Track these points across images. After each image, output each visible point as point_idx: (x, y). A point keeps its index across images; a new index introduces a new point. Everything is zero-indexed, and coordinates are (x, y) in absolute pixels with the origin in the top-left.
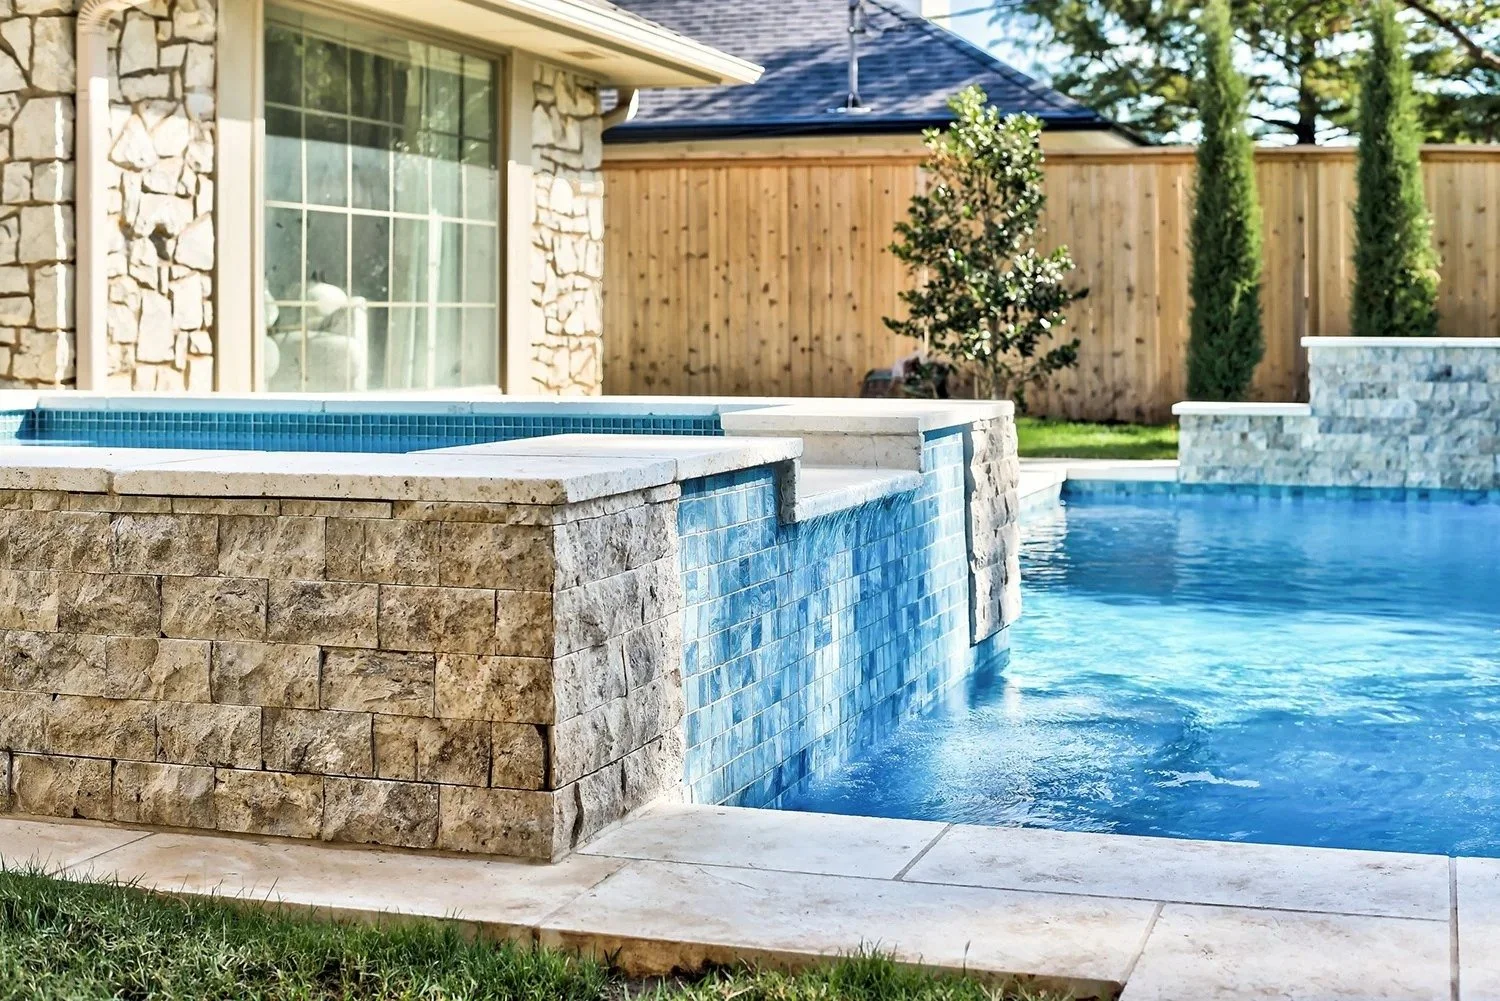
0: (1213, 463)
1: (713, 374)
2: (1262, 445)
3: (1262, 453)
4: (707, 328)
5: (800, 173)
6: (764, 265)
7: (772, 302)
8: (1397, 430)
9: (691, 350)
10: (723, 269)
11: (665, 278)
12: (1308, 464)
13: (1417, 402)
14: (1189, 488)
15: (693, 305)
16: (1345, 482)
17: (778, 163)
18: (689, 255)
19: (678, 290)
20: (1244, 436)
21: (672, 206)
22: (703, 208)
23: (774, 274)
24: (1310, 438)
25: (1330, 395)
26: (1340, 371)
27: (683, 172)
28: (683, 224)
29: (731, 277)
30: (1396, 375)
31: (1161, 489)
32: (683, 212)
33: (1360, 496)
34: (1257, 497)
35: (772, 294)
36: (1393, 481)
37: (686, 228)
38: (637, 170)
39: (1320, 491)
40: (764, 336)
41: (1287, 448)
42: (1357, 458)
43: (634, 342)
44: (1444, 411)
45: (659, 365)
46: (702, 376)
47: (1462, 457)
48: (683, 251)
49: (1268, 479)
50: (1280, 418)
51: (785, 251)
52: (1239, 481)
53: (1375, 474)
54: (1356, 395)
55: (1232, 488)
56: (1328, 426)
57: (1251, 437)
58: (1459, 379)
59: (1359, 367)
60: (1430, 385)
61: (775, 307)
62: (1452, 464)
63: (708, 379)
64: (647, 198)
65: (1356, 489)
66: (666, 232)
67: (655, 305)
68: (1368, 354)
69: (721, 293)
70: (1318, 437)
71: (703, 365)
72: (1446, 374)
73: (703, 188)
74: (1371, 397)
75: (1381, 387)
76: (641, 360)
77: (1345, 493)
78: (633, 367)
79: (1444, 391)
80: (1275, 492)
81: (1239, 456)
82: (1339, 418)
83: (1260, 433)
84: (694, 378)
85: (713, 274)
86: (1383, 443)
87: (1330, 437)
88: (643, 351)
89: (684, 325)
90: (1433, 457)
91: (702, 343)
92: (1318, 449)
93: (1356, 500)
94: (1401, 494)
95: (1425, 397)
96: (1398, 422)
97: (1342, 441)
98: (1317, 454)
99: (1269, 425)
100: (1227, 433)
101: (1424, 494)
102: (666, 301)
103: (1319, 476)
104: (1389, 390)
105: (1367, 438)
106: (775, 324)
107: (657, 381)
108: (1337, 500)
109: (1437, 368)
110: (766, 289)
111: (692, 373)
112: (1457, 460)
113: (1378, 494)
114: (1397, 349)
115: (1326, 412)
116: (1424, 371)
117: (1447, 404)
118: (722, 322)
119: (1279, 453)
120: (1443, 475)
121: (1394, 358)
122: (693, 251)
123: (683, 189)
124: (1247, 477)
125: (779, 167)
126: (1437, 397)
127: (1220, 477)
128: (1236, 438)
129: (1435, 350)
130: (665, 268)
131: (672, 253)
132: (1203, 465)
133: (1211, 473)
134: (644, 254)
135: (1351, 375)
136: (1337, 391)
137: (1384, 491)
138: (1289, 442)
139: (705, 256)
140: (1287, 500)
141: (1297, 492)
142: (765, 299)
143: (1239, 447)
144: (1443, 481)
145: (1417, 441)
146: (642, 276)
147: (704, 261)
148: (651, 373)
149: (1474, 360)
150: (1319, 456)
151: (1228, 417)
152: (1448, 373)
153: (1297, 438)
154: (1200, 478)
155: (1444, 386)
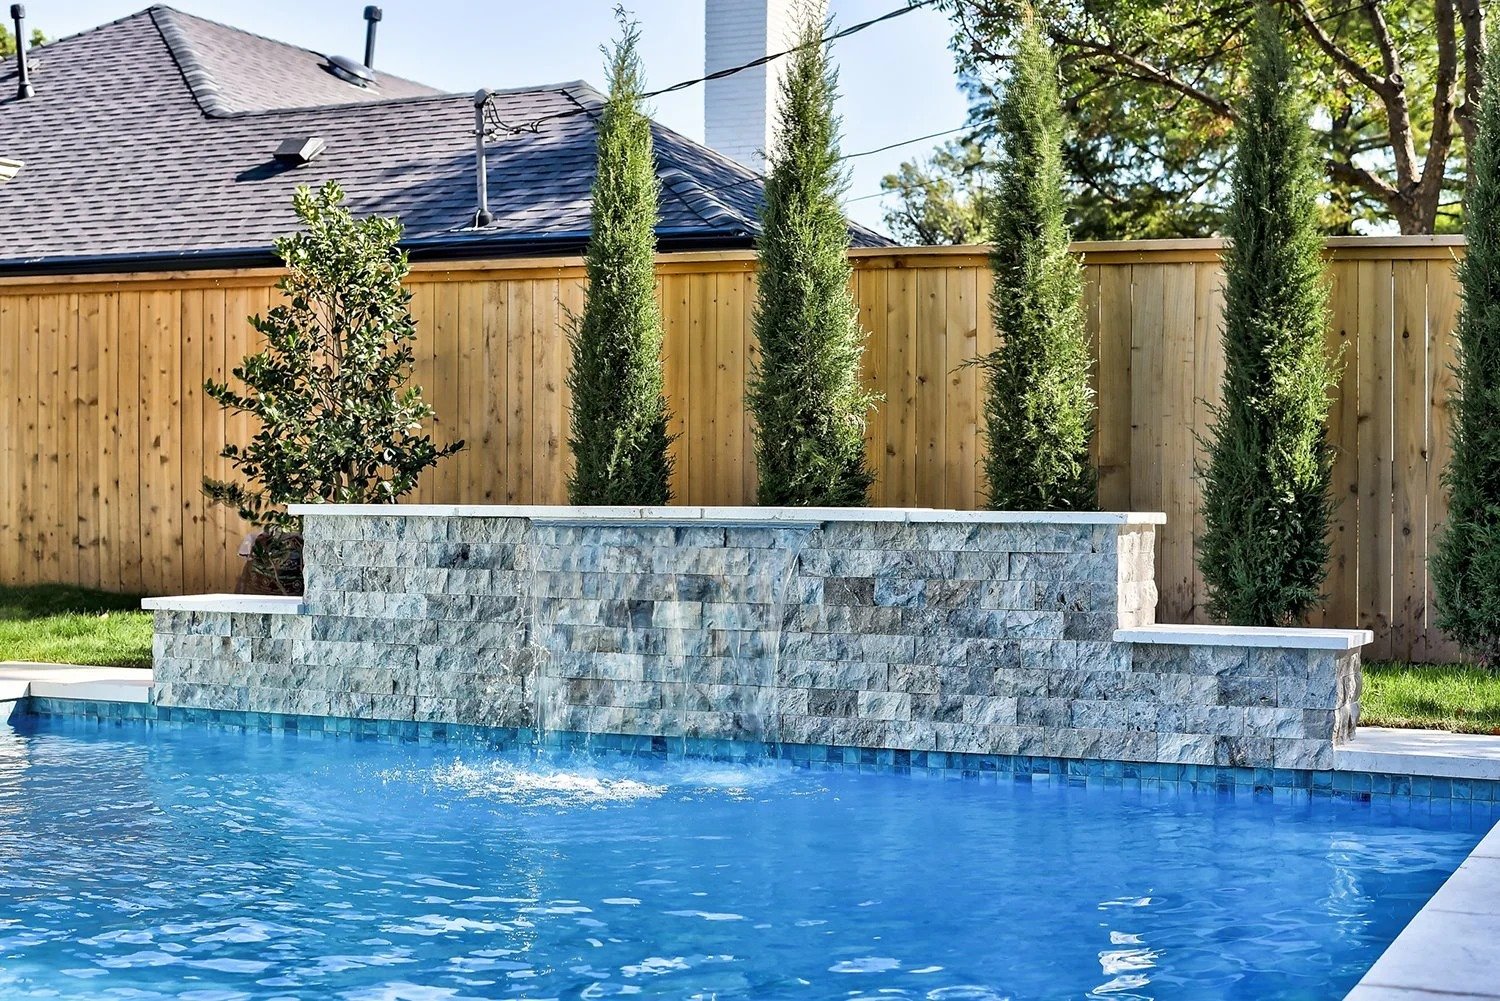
0: (192, 679)
1: (102, 548)
2: (246, 656)
3: (245, 666)
4: (96, 491)
5: (194, 298)
6: (154, 414)
7: (163, 460)
8: (404, 637)
9: (80, 519)
10: (113, 417)
11: (54, 429)
12: (299, 683)
13: (429, 597)
14: (166, 713)
15: (82, 463)
16: (341, 711)
17: (170, 286)
18: (78, 401)
19: (67, 445)
20: (226, 642)
21: (62, 340)
22: (93, 343)
23: (165, 425)
24: (301, 644)
25: (326, 586)
26: (336, 550)
27: (74, 298)
28: (74, 365)
29: (121, 428)
30: (401, 558)
31: (136, 715)
32: (73, 347)
33: (364, 732)
34: (244, 729)
35: (163, 451)
36: (400, 712)
37: (76, 368)
38: (28, 297)
39: (317, 722)
40: (155, 502)
41: (275, 659)
42: (357, 676)
43: (22, 508)
44: (460, 610)
45: (48, 536)
46: (92, 550)
47: (482, 678)
48: (73, 397)
49: (251, 703)
50: (267, 617)
51: (177, 397)
52: (221, 705)
53: (378, 699)
54: (355, 587)
55: (216, 715)
56: (323, 633)
57: (234, 644)
58: (481, 564)
59: (358, 545)
60: (445, 571)
61: (166, 465)
62: (469, 688)
63: (97, 554)
64: (37, 331)
65: (357, 721)
66: (56, 373)
67: (44, 461)
68: (368, 525)
69: (111, 449)
70: (311, 645)
71: (92, 537)
72: (462, 557)
73: (94, 317)
74: (374, 589)
75: (385, 574)
76: (30, 531)
77: (346, 726)
78: (21, 539)
79: (460, 584)
80: (264, 721)
81: (221, 671)
82: (336, 618)
83: (243, 639)
84: (83, 552)
85: (102, 423)
86: (388, 655)
87: (326, 645)
88: (32, 519)
89: (72, 488)
90: (448, 678)
91: (91, 510)
92: (311, 662)
93: (359, 738)
94: (410, 730)
95: (436, 590)
96: (405, 625)
97: (341, 650)
98: (310, 669)
99: (253, 628)
100: (206, 637)
101: (440, 731)
102: (55, 458)
103: (312, 702)
104: (395, 579)
105: (368, 646)
106: (167, 487)
107: (46, 556)
108: (337, 737)
109: (452, 550)
110: (157, 443)
111: (80, 547)
112: (476, 682)
113: (384, 730)
114: (404, 519)
115: (321, 611)
116: (435, 551)
117: (463, 601)
118: (112, 484)
119: (265, 668)
120: (459, 703)
121: (400, 533)
122: (83, 397)
123: (74, 319)
124: (231, 699)
125: (172, 291)
126: (453, 591)
127: (199, 700)
128: (217, 642)
129: (449, 521)
130: (55, 418)
131: (61, 396)
132: (179, 681)
133: (188, 693)
134: (34, 398)
135: (349, 556)
136: (333, 580)
137: (393, 726)
138: (277, 652)
139: (94, 402)
140: (278, 734)
141: (290, 723)
142: (155, 456)
143: (221, 657)
144: (459, 714)
145: (428, 653)
146: (31, 427)
147: (92, 407)
148: (39, 547)
149: (496, 537)
150: (313, 672)
151: (208, 614)
152: (465, 555)
153: (287, 646)
154: (176, 699)
155: (460, 574)
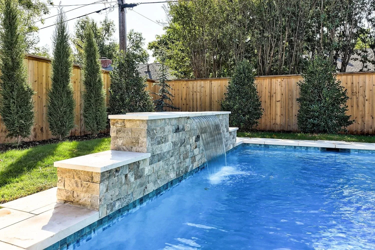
0: (115, 199)
2: (132, 179)
3: (133, 183)
12: (147, 183)
13: (172, 142)
16: (155, 187)
20: (126, 176)
24: (147, 168)
25: (152, 145)
26: (155, 131)
30: (168, 131)
33: (158, 192)
36: (166, 181)
39: (148, 195)
41: (140, 177)
42: (159, 173)
44: (177, 145)
47: (180, 163)
49: (134, 198)
50: (138, 161)
52: (125, 204)
53: (163, 179)
54: (159, 143)
56: (152, 162)
57: (129, 176)
58: (180, 131)
59: (160, 129)
62: (179, 167)
65: (157, 189)
68: (163, 122)
70: (149, 167)
74: (163, 143)
75: (165, 137)
77: (154, 192)
79: (177, 137)
80: (135, 204)
81: (124, 190)
82: (154, 155)
83: (132, 173)
86: (165, 163)
87: (152, 165)
90: (175, 166)
92: (149, 174)
94: (167, 185)
95: (174, 140)
96: (168, 152)
99: (136, 166)
100: (120, 177)
101: (172, 182)
104: (167, 138)
105: (161, 163)
113: (162, 189)
116: (174, 128)
117: (178, 142)
119: (139, 181)
120: (177, 172)
121: (168, 123)
124: (128, 200)
126: (176, 139)
127: (118, 206)
128: (123, 177)
132: (110, 202)
133: (113, 205)
135: (158, 133)
136: (154, 142)
137: (164, 186)
138: (141, 174)
140: (138, 207)
141: (141, 200)
143: (125, 184)
144: (177, 175)
150: (150, 177)
151: (121, 167)
152: (178, 129)
153: (143, 171)
154: (108, 211)
155: (178, 134)
